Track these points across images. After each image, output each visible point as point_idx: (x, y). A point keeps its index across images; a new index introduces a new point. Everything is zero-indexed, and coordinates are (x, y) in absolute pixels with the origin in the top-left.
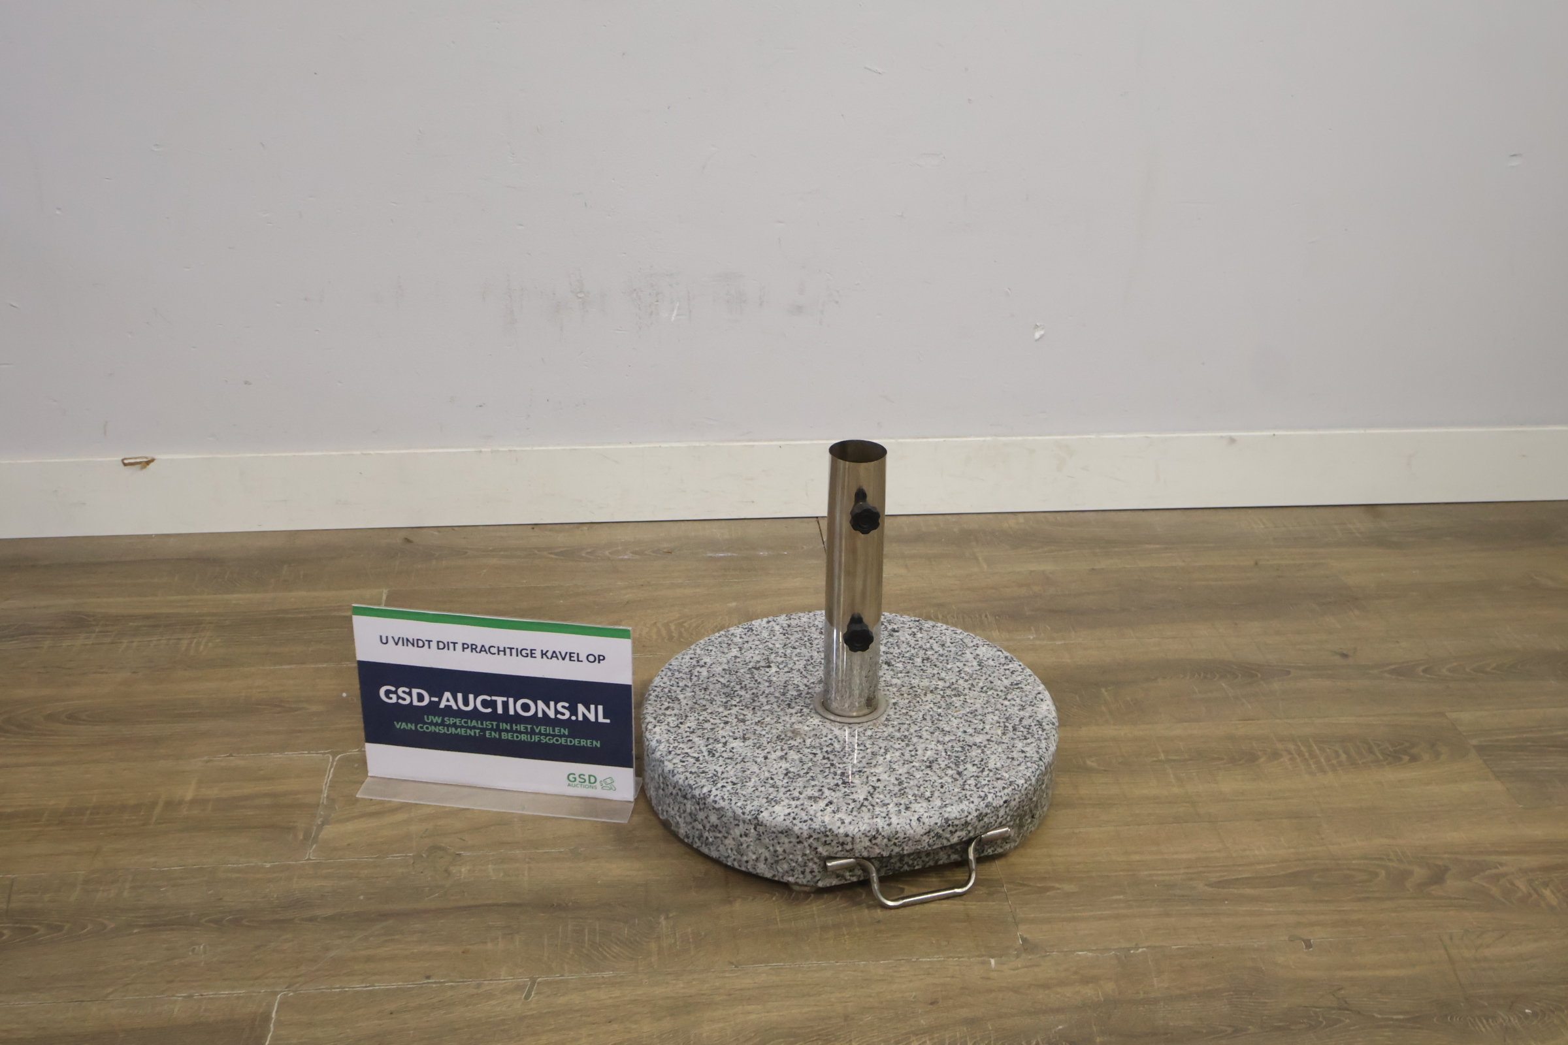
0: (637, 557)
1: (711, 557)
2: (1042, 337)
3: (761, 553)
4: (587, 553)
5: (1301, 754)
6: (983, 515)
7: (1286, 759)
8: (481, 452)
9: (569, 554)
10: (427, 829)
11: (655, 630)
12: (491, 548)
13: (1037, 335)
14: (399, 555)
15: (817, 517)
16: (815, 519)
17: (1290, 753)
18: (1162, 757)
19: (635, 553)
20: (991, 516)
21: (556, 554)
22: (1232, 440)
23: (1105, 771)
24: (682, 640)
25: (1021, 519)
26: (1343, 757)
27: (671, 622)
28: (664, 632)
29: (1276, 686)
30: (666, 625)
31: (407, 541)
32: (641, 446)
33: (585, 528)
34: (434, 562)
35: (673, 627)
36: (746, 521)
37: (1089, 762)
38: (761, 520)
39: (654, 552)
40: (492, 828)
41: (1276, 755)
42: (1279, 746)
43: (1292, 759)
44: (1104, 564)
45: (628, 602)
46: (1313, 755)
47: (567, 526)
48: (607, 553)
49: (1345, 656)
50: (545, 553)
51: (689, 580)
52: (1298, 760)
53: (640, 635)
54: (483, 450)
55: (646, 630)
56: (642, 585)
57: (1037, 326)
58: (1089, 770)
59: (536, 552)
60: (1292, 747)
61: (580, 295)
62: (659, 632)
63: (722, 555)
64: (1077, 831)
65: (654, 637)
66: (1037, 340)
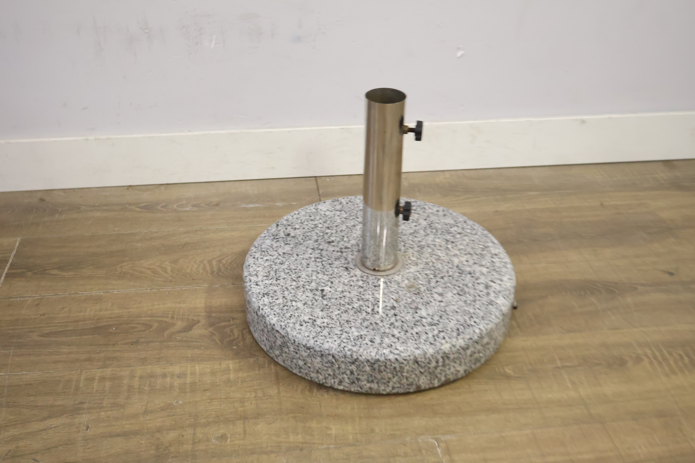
0: (195, 209)
1: (244, 208)
2: (462, 55)
3: (278, 204)
4: (162, 207)
5: (656, 358)
6: (423, 173)
7: (646, 362)
8: (87, 139)
9: (149, 207)
10: (10, 450)
11: (202, 266)
12: (97, 204)
13: (459, 54)
14: (34, 211)
15: (315, 177)
16: (314, 178)
17: (648, 357)
18: (559, 364)
19: (194, 206)
20: (428, 173)
21: (141, 208)
22: (583, 122)
23: (519, 377)
24: (220, 273)
25: (447, 175)
26: (686, 360)
27: (213, 259)
28: (208, 268)
29: (629, 300)
30: (210, 262)
31: (42, 200)
32: (196, 133)
33: (163, 188)
34: (57, 216)
35: (214, 263)
36: (269, 180)
37: (507, 370)
38: (279, 179)
39: (206, 205)
40: (61, 448)
41: (638, 360)
42: (640, 351)
43: (651, 363)
44: (503, 207)
45: (185, 244)
46: (665, 359)
47: (150, 187)
48: (175, 206)
49: (671, 274)
50: (133, 207)
51: (229, 225)
52: (655, 362)
53: (192, 270)
54: (90, 138)
55: (196, 266)
56: (196, 231)
57: (459, 49)
58: (508, 377)
59: (128, 206)
60: (649, 352)
61: (147, 31)
62: (204, 268)
63: (252, 206)
64: (503, 434)
65: (201, 271)
66: (459, 58)
